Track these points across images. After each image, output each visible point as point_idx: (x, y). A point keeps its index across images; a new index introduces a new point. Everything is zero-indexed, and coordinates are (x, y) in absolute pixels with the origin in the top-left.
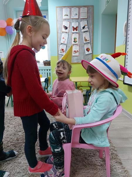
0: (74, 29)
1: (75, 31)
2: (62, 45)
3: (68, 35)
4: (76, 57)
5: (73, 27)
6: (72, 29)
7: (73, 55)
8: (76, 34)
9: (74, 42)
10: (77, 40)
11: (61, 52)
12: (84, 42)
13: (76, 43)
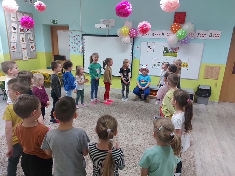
0: (22, 30)
1: (22, 32)
2: (13, 43)
3: (16, 35)
5: (20, 29)
6: (20, 30)
9: (22, 41)
10: (24, 39)
11: (12, 49)
12: (30, 41)
13: (24, 42)
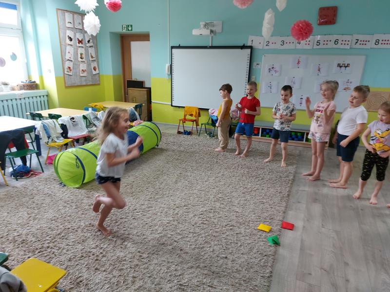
0: (80, 42)
1: (80, 45)
2: (69, 61)
3: (73, 48)
4: (84, 78)
6: (77, 41)
7: (81, 75)
8: (81, 48)
9: (81, 58)
10: (84, 56)
11: (68, 72)
12: (91, 59)
13: (83, 60)
